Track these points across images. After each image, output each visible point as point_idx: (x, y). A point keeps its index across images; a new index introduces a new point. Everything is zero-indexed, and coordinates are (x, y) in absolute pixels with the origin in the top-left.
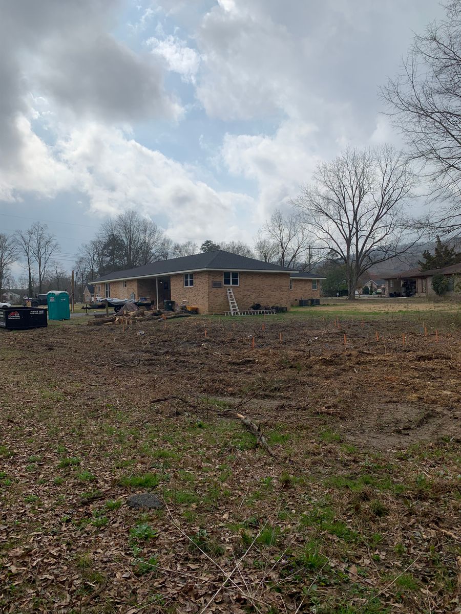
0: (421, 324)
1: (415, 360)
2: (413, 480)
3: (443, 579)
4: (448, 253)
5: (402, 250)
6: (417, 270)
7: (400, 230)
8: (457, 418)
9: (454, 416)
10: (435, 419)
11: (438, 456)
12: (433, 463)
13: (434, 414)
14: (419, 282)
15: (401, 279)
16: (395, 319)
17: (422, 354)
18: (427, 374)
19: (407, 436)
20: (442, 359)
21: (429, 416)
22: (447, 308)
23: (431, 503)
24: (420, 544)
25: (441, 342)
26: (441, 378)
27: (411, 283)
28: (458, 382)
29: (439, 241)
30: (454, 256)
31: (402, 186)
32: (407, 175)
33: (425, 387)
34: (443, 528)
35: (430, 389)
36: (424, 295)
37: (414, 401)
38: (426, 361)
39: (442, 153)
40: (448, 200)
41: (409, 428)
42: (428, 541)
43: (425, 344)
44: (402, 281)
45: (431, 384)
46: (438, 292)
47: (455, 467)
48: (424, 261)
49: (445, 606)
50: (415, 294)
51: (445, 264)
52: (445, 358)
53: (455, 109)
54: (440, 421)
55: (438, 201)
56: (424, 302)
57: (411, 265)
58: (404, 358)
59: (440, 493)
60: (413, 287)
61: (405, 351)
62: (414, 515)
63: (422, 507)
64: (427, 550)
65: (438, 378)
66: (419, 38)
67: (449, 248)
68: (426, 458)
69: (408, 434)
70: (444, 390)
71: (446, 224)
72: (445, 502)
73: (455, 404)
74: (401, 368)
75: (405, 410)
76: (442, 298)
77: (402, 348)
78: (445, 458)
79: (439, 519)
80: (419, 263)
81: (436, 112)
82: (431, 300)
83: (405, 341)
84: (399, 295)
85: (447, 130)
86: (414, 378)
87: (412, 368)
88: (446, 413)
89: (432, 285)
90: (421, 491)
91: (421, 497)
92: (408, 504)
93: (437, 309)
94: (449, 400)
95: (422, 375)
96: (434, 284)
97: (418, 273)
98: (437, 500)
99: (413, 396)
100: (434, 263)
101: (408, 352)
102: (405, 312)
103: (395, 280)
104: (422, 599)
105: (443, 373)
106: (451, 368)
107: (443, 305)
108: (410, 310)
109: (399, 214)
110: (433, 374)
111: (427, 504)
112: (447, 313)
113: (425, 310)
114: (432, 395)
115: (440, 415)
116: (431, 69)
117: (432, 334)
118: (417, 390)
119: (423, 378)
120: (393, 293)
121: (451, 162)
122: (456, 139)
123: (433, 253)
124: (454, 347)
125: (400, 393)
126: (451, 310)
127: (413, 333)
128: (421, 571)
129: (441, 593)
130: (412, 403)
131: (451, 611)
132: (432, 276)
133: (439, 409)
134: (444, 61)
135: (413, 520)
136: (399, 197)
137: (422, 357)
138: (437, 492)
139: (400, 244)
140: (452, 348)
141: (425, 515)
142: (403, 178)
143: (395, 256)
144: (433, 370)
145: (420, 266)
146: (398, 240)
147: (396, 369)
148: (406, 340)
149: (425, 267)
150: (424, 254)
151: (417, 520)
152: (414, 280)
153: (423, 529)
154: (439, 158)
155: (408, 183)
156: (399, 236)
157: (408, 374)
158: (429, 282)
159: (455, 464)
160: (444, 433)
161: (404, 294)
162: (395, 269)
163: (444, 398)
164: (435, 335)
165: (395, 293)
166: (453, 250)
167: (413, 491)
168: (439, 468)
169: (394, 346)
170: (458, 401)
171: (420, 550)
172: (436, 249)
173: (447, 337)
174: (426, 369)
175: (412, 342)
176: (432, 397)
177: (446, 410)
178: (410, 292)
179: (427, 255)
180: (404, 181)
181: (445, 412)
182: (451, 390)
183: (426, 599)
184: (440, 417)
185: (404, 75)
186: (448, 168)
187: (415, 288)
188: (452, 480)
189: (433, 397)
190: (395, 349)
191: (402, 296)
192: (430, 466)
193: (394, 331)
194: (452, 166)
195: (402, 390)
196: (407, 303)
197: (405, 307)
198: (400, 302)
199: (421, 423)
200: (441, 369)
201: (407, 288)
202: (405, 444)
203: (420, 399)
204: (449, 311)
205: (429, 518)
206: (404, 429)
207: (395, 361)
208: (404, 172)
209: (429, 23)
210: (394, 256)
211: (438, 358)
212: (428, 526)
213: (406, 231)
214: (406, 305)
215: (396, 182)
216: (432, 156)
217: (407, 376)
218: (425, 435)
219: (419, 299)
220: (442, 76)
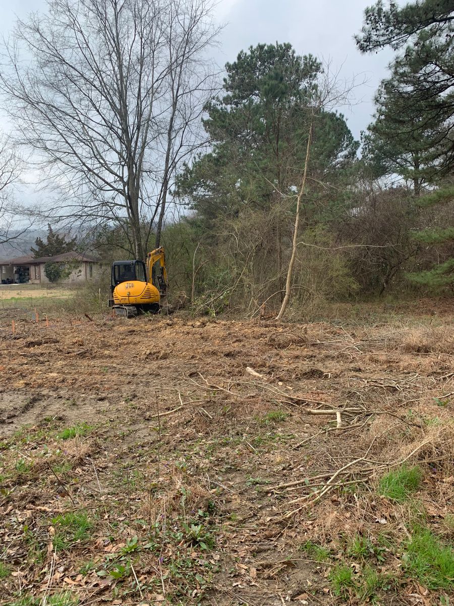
0: (33, 310)
1: (25, 347)
2: (13, 467)
3: (35, 553)
4: (60, 242)
5: (14, 235)
6: (29, 257)
7: (12, 215)
8: (61, 397)
9: (58, 395)
10: (41, 402)
11: (39, 437)
12: (34, 445)
13: (40, 398)
14: (32, 269)
15: (13, 265)
16: (8, 306)
17: (32, 340)
18: (36, 359)
19: (11, 425)
20: (51, 343)
21: (35, 400)
22: (59, 294)
23: (30, 485)
24: (15, 529)
25: (51, 326)
26: (48, 361)
27: (25, 269)
28: (64, 363)
29: (51, 230)
30: (64, 245)
31: (12, 170)
32: (17, 159)
33: (32, 372)
34: (39, 505)
35: (38, 373)
36: (37, 282)
37: (21, 387)
38: (36, 346)
39: (49, 145)
40: (56, 191)
41: (14, 416)
42: (23, 523)
43: (36, 329)
44: (14, 268)
45: (39, 369)
46: (50, 279)
47: (55, 444)
48: (37, 248)
49: (35, 579)
50: (28, 280)
51: (57, 252)
52: (54, 342)
53: (60, 104)
54: (45, 404)
55: (47, 190)
56: (37, 289)
57: (25, 251)
58: (13, 346)
59: (39, 472)
60: (26, 274)
61: (15, 338)
62: (12, 502)
63: (20, 491)
64: (22, 532)
65: (46, 362)
66: (22, 24)
67: (60, 237)
68: (28, 442)
69: (12, 422)
70: (51, 372)
71: (54, 214)
72: (43, 480)
73: (60, 385)
74: (10, 356)
75: (11, 398)
76: (55, 285)
77: (12, 336)
78: (47, 437)
79: (36, 498)
80: (32, 250)
81: (41, 103)
82: (44, 287)
83: (15, 329)
84: (11, 282)
85: (52, 123)
86: (22, 365)
87: (21, 355)
88: (51, 395)
89: (44, 271)
90: (20, 475)
91: (20, 482)
92: (5, 493)
93: (50, 295)
94: (55, 382)
95: (30, 361)
96: (46, 271)
97: (31, 260)
98: (36, 479)
99: (20, 383)
100: (46, 250)
101: (18, 339)
102: (18, 299)
103: (8, 266)
104: (13, 582)
105: (51, 356)
106: (58, 351)
107: (55, 291)
108: (22, 297)
109: (10, 199)
110: (41, 359)
111: (26, 487)
112: (59, 299)
113: (38, 296)
114: (39, 379)
115: (46, 397)
116: (36, 59)
117: (43, 320)
118: (25, 376)
119: (32, 364)
120: (6, 280)
121: (58, 155)
122: (61, 134)
123: (45, 241)
124: (63, 331)
125: (7, 381)
126: (63, 296)
127: (24, 320)
128: (14, 555)
129: (31, 569)
130: (19, 390)
131: (41, 581)
132: (45, 263)
133: (45, 392)
134: (48, 55)
135: (10, 508)
136: (9, 181)
137: (32, 343)
138: (36, 472)
139: (11, 229)
140: (61, 332)
141: (23, 498)
142: (12, 161)
143: (7, 241)
144: (42, 354)
145: (33, 253)
146: (9, 225)
147: (5, 358)
148: (16, 327)
149: (38, 254)
150: (37, 241)
151: (15, 507)
152: (27, 266)
153: (19, 513)
154: (46, 148)
155: (18, 168)
156: (10, 221)
157: (16, 361)
158: (42, 269)
159: (55, 441)
160: (48, 414)
161: (17, 281)
162: (7, 255)
163: (50, 380)
164: (45, 320)
165: (8, 279)
166: (63, 239)
167: (12, 478)
168: (41, 449)
169: (4, 334)
170: (63, 381)
171: (15, 535)
172: (48, 237)
173: (57, 322)
174: (35, 355)
175: (22, 329)
176: (38, 381)
177: (51, 392)
178: (23, 279)
179: (39, 242)
180: (13, 164)
181: (51, 393)
182: (57, 372)
183: (16, 581)
184: (45, 399)
185: (5, 55)
186: (55, 160)
187: (28, 275)
188: (51, 456)
189: (40, 381)
190: (5, 337)
191: (16, 283)
192: (32, 449)
193: (5, 319)
194: (58, 159)
195: (9, 379)
196: (21, 289)
197: (18, 294)
198: (12, 289)
199: (26, 409)
200: (49, 353)
201: (21, 275)
202: (8, 433)
203: (27, 384)
204: (62, 297)
205: (26, 500)
206: (8, 418)
207: (3, 350)
208: (13, 156)
209: (32, 12)
210: (5, 241)
211: (47, 343)
212: (25, 508)
213: (17, 217)
214: (19, 291)
215: (5, 165)
216: (38, 145)
217: (14, 364)
218: (30, 420)
219: (32, 285)
220: (46, 69)
